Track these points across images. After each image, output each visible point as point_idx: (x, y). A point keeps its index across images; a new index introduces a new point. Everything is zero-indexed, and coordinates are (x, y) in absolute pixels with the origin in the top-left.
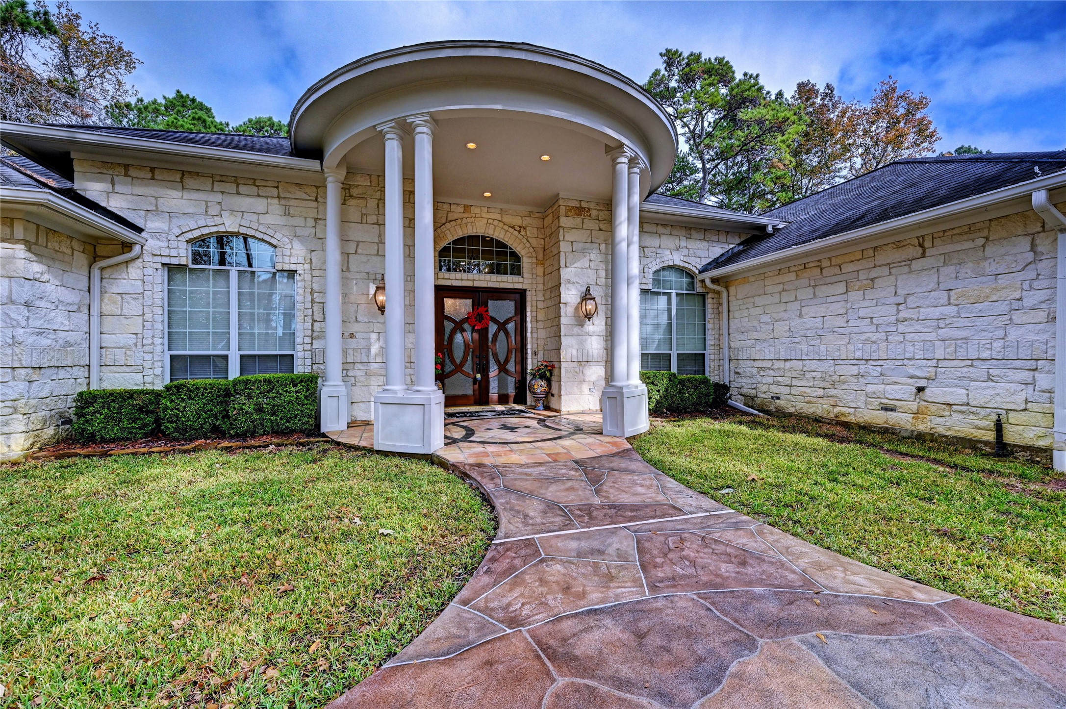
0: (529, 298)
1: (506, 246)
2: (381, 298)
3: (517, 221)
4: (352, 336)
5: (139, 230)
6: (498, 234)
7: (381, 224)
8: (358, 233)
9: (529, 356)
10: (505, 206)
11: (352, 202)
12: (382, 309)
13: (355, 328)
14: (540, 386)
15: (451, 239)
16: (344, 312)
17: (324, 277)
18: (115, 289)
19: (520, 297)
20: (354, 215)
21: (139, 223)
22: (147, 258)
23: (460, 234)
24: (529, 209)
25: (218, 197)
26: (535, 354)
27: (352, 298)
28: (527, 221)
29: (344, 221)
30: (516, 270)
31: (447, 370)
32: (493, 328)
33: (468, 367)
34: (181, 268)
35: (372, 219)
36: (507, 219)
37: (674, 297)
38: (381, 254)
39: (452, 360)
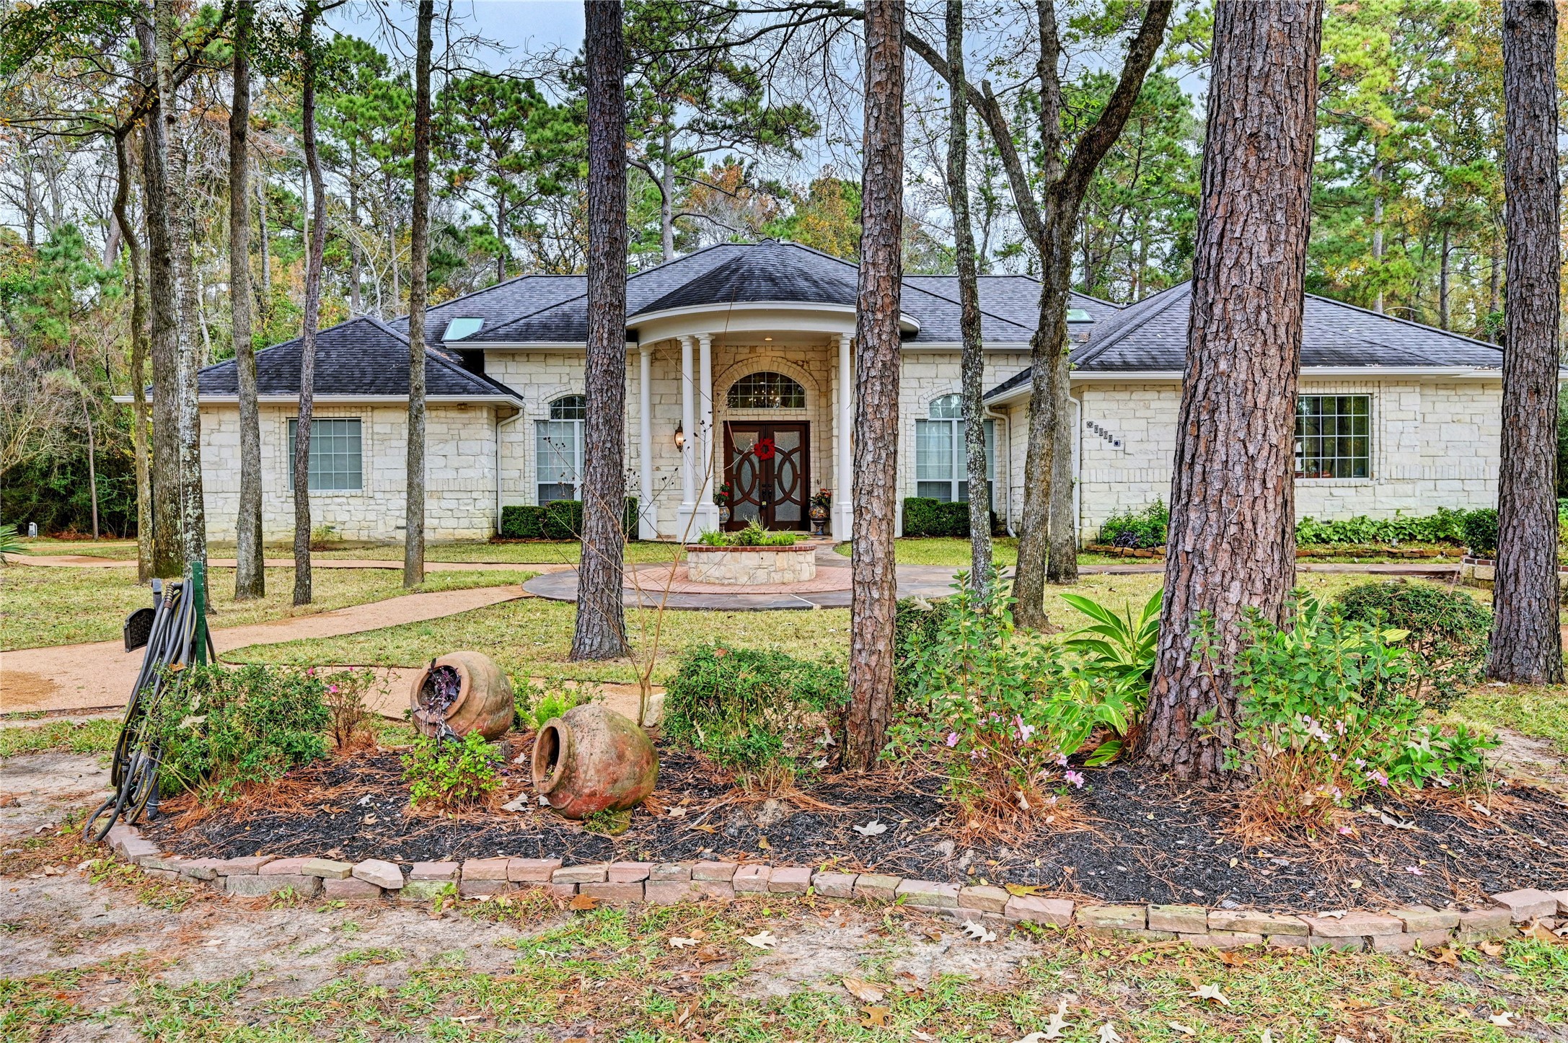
0: (812, 429)
1: (790, 380)
2: (679, 439)
3: (801, 356)
4: (658, 469)
5: (521, 398)
6: (784, 370)
7: (679, 379)
8: (661, 387)
9: (812, 484)
10: (787, 344)
11: (657, 364)
12: (680, 447)
13: (660, 462)
14: (818, 512)
15: (738, 378)
16: (652, 450)
17: (640, 424)
18: (507, 439)
19: (803, 427)
20: (659, 374)
21: (521, 393)
22: (526, 417)
23: (746, 373)
24: (812, 344)
25: (567, 370)
26: (818, 482)
27: (657, 439)
28: (810, 355)
29: (652, 379)
30: (801, 403)
31: (736, 498)
32: (778, 458)
33: (755, 495)
34: (545, 422)
35: (672, 375)
36: (791, 356)
37: (955, 424)
38: (680, 403)
39: (741, 489)
